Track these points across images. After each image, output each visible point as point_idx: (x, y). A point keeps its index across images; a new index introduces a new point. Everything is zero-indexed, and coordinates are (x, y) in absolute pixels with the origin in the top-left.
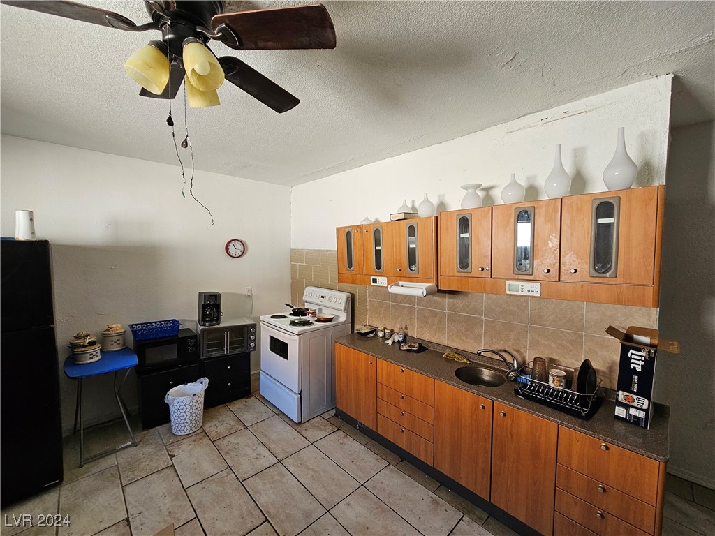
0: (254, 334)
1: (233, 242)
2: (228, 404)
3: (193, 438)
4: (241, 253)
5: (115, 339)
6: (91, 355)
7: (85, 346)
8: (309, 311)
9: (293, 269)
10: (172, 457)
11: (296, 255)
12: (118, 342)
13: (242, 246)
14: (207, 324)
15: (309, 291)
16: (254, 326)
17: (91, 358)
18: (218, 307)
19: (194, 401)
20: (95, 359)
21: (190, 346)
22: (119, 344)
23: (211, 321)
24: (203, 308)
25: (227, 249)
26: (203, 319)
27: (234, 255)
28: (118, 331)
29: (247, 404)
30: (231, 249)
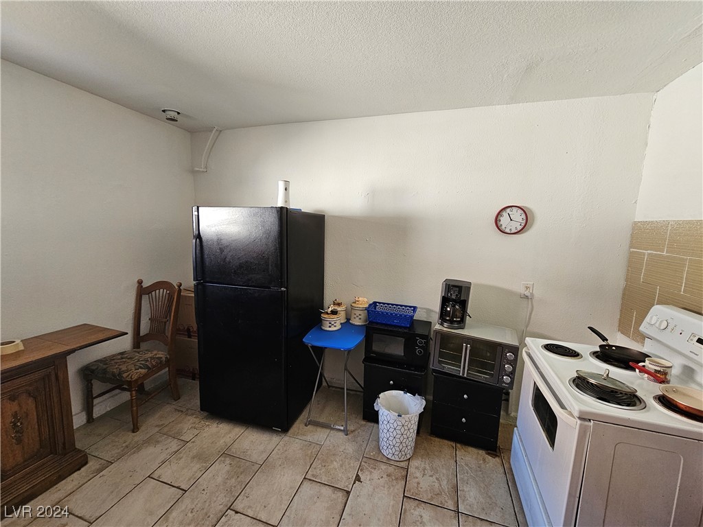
0: (514, 363)
1: (508, 210)
2: (458, 445)
3: (391, 469)
4: (519, 228)
5: (358, 313)
6: (330, 323)
7: (327, 313)
8: (647, 363)
9: (633, 263)
10: (358, 479)
11: (642, 235)
12: (360, 317)
13: (524, 216)
14: (446, 324)
15: (659, 314)
16: (515, 350)
17: (330, 327)
18: (464, 304)
19: (399, 423)
20: (333, 329)
21: (418, 346)
22: (360, 319)
23: (451, 322)
24: (445, 301)
25: (497, 221)
26: (443, 315)
27: (507, 231)
28: (361, 306)
29: (483, 466)
30: (504, 220)
